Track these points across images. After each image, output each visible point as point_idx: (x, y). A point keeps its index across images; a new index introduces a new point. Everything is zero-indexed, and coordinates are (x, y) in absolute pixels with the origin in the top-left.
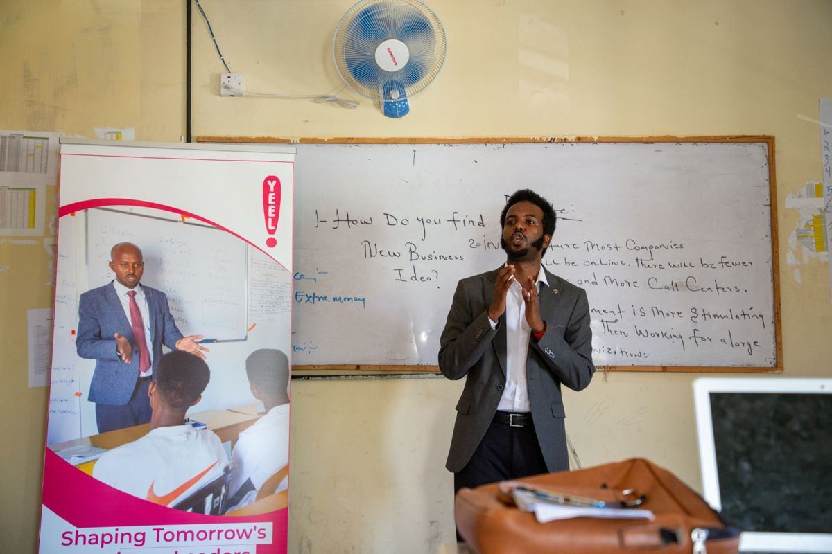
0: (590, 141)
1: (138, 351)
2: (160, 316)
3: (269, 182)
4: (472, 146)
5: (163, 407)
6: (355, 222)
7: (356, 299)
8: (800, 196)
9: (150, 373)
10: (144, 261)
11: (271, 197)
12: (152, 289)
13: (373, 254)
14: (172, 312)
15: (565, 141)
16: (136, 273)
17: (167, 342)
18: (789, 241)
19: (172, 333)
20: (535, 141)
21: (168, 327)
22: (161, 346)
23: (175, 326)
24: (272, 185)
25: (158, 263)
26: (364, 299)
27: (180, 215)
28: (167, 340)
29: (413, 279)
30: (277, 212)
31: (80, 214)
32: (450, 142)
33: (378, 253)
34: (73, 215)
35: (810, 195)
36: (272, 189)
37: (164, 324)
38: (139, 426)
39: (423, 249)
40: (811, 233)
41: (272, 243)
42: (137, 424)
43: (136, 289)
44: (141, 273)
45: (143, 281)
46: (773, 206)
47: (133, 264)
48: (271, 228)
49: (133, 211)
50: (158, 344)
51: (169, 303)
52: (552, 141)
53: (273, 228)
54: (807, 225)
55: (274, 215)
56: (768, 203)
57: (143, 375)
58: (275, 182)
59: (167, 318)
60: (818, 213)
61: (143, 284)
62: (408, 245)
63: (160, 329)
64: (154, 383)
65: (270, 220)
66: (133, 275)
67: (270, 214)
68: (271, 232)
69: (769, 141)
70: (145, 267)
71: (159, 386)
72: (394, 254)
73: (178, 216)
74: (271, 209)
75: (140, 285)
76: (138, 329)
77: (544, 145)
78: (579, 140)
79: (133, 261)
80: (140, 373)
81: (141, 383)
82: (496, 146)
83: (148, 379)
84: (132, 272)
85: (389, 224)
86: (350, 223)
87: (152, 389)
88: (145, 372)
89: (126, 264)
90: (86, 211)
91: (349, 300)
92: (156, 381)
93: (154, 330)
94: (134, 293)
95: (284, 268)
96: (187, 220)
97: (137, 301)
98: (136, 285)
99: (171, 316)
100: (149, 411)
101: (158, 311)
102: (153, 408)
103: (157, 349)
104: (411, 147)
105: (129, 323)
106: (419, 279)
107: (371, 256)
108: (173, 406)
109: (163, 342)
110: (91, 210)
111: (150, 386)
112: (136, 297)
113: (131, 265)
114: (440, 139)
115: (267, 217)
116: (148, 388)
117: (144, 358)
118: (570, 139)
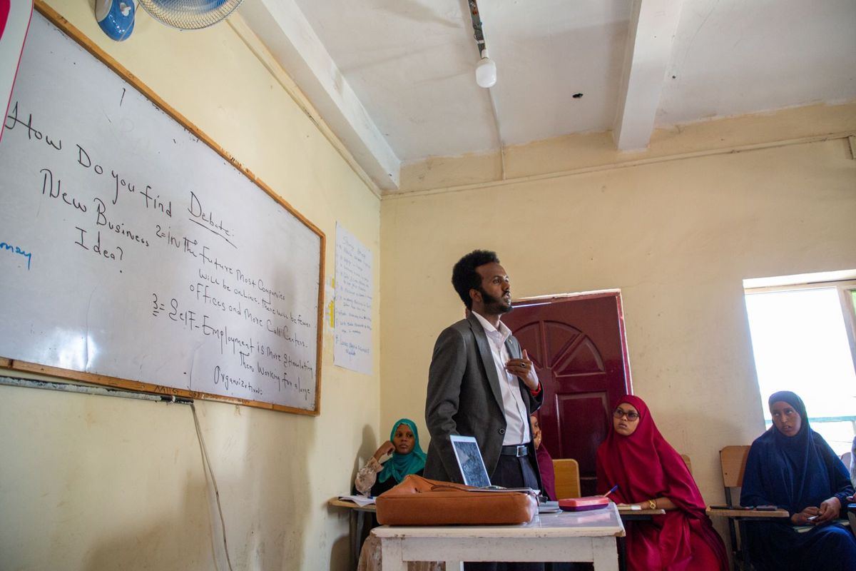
0: (238, 167)
6: (39, 136)
7: (18, 251)
13: (55, 193)
26: (30, 255)
29: (96, 249)
32: (158, 104)
33: (61, 195)
35: (330, 285)
39: (112, 215)
40: (329, 312)
46: (321, 285)
52: (232, 160)
54: (329, 306)
60: (332, 299)
62: (98, 202)
69: (322, 237)
72: (79, 206)
77: (223, 160)
78: (247, 171)
82: (193, 136)
85: (80, 162)
86: (32, 133)
91: (7, 248)
104: (122, 83)
106: (102, 252)
107: (51, 194)
114: (154, 95)
118: (243, 167)
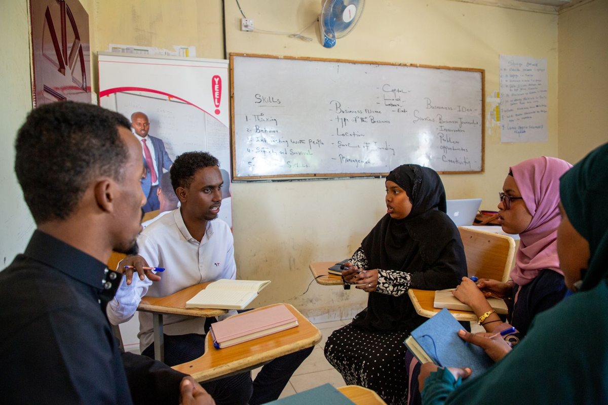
0: (416, 66)
1: (150, 172)
2: (160, 153)
3: (215, 79)
4: (364, 65)
5: (165, 201)
8: (492, 97)
9: (157, 183)
10: (149, 122)
11: (217, 87)
12: (155, 138)
14: (166, 150)
15: (405, 65)
16: (146, 129)
17: (165, 166)
18: (488, 116)
19: (167, 161)
20: (393, 65)
21: (165, 158)
22: (162, 169)
23: (169, 158)
24: (217, 80)
25: (157, 123)
27: (167, 97)
28: (165, 165)
30: (220, 95)
31: (112, 95)
32: (354, 63)
34: (108, 96)
35: (495, 97)
36: (217, 83)
37: (163, 157)
38: (153, 212)
40: (495, 113)
41: (217, 112)
42: (152, 210)
43: (146, 138)
44: (148, 129)
45: (149, 133)
46: (483, 101)
47: (144, 124)
48: (217, 104)
49: (142, 94)
50: (160, 168)
51: (165, 145)
52: (400, 65)
53: (218, 104)
54: (494, 110)
55: (218, 97)
56: (481, 99)
57: (154, 184)
58: (218, 79)
59: (164, 153)
60: (497, 105)
61: (150, 135)
63: (161, 159)
64: (160, 189)
65: (216, 100)
66: (144, 130)
67: (216, 97)
68: (217, 106)
69: (482, 72)
70: (150, 125)
71: (163, 190)
73: (166, 97)
74: (217, 94)
75: (148, 136)
76: (149, 160)
77: (396, 67)
78: (411, 65)
79: (143, 122)
80: (152, 183)
81: (153, 189)
82: (375, 65)
83: (156, 187)
84: (143, 128)
87: (159, 191)
88: (154, 182)
89: (140, 124)
90: (115, 94)
92: (161, 187)
93: (157, 160)
94: (145, 140)
95: (225, 126)
96: (172, 99)
97: (147, 145)
98: (146, 135)
99: (166, 153)
100: (158, 203)
101: (159, 150)
102: (161, 202)
103: (160, 170)
104: (337, 64)
105: (143, 157)
108: (171, 200)
109: (163, 166)
110: (118, 94)
111: (158, 190)
112: (147, 142)
113: (142, 124)
114: (351, 61)
115: (214, 98)
116: (156, 191)
117: (153, 176)
118: (407, 64)
